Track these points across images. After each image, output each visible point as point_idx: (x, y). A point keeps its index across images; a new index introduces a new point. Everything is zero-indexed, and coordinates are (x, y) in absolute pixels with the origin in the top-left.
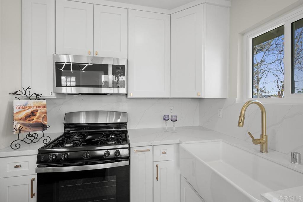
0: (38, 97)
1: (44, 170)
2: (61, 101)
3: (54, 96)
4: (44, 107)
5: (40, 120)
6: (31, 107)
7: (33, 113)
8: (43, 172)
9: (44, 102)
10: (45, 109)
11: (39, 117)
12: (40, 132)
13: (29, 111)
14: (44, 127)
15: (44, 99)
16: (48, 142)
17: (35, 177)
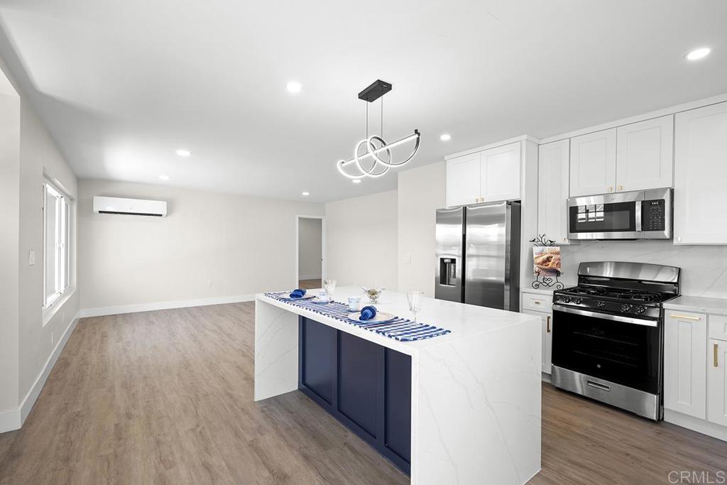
0: (552, 244)
1: (558, 308)
2: (575, 248)
3: (567, 242)
4: (558, 253)
5: (554, 266)
6: (546, 253)
7: (548, 259)
8: (565, 311)
9: (558, 249)
10: (559, 256)
11: (553, 263)
12: (554, 278)
13: (545, 257)
14: (558, 273)
15: (557, 246)
16: (561, 288)
17: (551, 316)
